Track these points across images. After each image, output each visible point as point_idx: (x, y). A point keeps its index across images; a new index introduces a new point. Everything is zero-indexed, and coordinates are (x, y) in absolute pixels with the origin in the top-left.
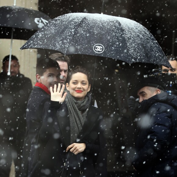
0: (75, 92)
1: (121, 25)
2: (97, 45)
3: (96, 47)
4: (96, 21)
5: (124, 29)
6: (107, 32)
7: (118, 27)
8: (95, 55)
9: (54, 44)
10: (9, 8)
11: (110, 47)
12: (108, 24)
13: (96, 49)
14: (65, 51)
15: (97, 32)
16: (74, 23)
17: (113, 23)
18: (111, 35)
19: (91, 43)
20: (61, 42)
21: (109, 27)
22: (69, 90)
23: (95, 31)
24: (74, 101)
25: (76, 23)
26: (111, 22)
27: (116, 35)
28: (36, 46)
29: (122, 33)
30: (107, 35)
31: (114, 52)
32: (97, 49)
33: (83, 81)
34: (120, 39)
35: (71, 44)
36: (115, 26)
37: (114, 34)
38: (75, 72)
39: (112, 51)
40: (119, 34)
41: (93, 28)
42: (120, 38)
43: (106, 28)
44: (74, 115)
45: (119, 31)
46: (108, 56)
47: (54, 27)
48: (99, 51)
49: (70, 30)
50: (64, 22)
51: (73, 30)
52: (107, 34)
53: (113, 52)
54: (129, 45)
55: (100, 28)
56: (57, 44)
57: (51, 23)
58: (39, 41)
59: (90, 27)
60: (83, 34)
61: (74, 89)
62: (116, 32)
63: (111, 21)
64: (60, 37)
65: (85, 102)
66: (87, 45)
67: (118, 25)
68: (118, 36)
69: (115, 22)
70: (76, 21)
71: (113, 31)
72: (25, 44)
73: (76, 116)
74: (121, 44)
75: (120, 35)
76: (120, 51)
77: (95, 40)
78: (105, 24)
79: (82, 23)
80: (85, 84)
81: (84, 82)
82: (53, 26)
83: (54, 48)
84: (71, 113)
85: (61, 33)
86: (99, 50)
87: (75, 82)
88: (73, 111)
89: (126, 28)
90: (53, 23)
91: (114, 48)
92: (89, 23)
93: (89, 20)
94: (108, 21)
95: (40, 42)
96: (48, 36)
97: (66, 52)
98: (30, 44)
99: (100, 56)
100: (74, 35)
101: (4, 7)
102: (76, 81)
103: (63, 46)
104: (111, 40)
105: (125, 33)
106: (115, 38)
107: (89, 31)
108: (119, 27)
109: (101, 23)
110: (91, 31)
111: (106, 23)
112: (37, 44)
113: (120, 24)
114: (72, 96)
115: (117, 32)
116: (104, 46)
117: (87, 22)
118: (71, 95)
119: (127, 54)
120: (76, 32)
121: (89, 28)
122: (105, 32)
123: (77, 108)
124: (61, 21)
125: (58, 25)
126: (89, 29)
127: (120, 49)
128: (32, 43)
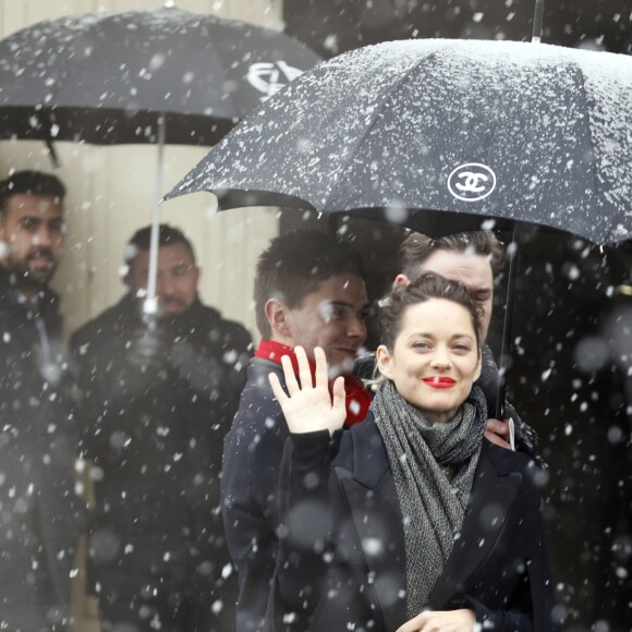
0: (424, 387)
1: (583, 81)
2: (464, 170)
3: (461, 175)
4: (477, 66)
5: (597, 97)
6: (519, 113)
7: (568, 92)
8: (451, 210)
9: (288, 172)
10: (138, 24)
11: (520, 177)
12: (527, 81)
13: (458, 185)
14: (322, 196)
15: (472, 116)
16: (381, 81)
17: (550, 75)
18: (534, 124)
19: (442, 158)
20: (318, 160)
21: (528, 93)
22: (391, 376)
23: (466, 112)
24: (415, 425)
25: (391, 79)
26: (541, 70)
27: (552, 125)
28: (225, 181)
29: (581, 116)
30: (514, 125)
31: (537, 196)
32: (463, 184)
33: (457, 337)
34: (571, 142)
35: (350, 168)
36: (557, 85)
37: (546, 120)
38: (416, 295)
39: (530, 193)
40: (569, 120)
41: (459, 98)
42: (572, 135)
43: (514, 97)
44: (419, 487)
45: (569, 106)
46: (508, 212)
47: (305, 102)
48: (470, 194)
49: (359, 110)
50: (347, 76)
51: (371, 109)
52: (517, 122)
53: (531, 197)
54: (609, 167)
55: (488, 98)
56: (299, 170)
57: (299, 87)
58: (238, 162)
59: (445, 93)
60: (412, 125)
61: (418, 374)
62: (558, 112)
63: (545, 66)
64: (318, 141)
65: (464, 427)
66: (420, 171)
67: (571, 82)
68: (560, 128)
69: (559, 70)
70: (391, 72)
71: (544, 107)
72: (186, 178)
73: (426, 491)
74: (570, 164)
75: (573, 122)
76: (565, 190)
77: (458, 147)
78: (515, 79)
79: (415, 76)
80: (466, 348)
81: (461, 342)
82: (305, 96)
83: (285, 186)
84: (405, 478)
85: (325, 125)
86: (473, 188)
87: (421, 340)
88: (415, 468)
89: (606, 94)
90: (308, 82)
91: (541, 179)
92: (443, 76)
93: (445, 64)
94: (533, 66)
95: (241, 164)
96: (273, 140)
97: (327, 201)
98: (205, 176)
99: (474, 211)
100: (371, 127)
101: (117, 20)
102: (426, 336)
103: (318, 178)
104: (529, 146)
105: (598, 115)
106: (549, 135)
107: (437, 109)
108: (572, 89)
109: (496, 78)
110: (449, 109)
111: (519, 76)
112: (228, 175)
113: (579, 78)
114: (408, 402)
115: (561, 111)
116: (494, 170)
117: (435, 74)
118: (401, 397)
119: (593, 202)
120: (378, 118)
121: (440, 98)
122: (507, 113)
123: (431, 457)
124: (340, 75)
125: (324, 92)
126: (438, 102)
127: (563, 184)
128: (212, 171)
